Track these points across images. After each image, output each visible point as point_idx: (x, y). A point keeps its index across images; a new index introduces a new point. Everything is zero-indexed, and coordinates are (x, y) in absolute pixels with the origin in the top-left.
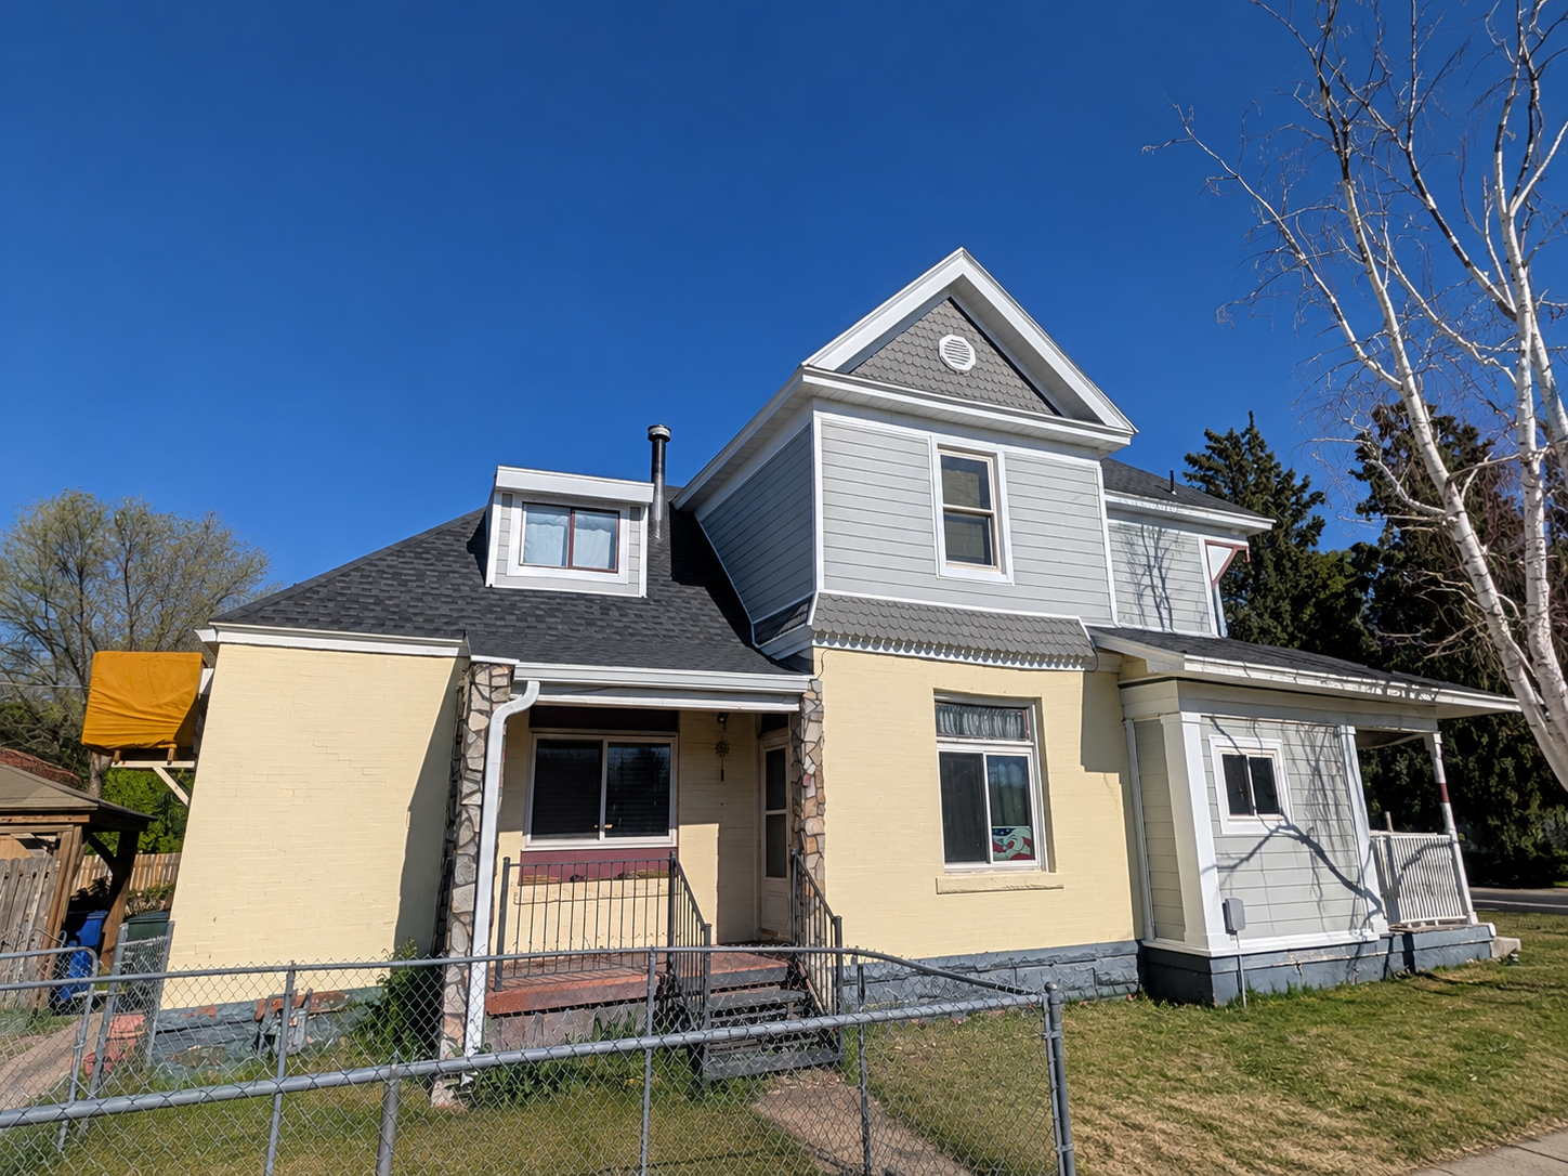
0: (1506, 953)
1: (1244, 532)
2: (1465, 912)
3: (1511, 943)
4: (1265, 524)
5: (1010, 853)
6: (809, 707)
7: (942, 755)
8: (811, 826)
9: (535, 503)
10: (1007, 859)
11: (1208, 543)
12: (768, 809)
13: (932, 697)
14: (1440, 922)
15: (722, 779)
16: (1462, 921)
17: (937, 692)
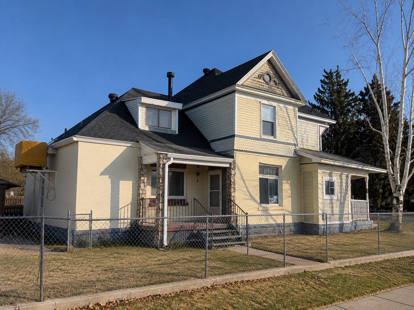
0: (375, 227)
1: (328, 124)
2: (368, 218)
3: (376, 225)
4: (334, 122)
5: (273, 202)
6: (232, 166)
7: (260, 178)
8: (233, 194)
9: (148, 107)
10: (272, 203)
11: (320, 126)
12: (210, 190)
13: (258, 164)
14: (362, 220)
15: (198, 182)
16: (367, 220)
17: (260, 163)
